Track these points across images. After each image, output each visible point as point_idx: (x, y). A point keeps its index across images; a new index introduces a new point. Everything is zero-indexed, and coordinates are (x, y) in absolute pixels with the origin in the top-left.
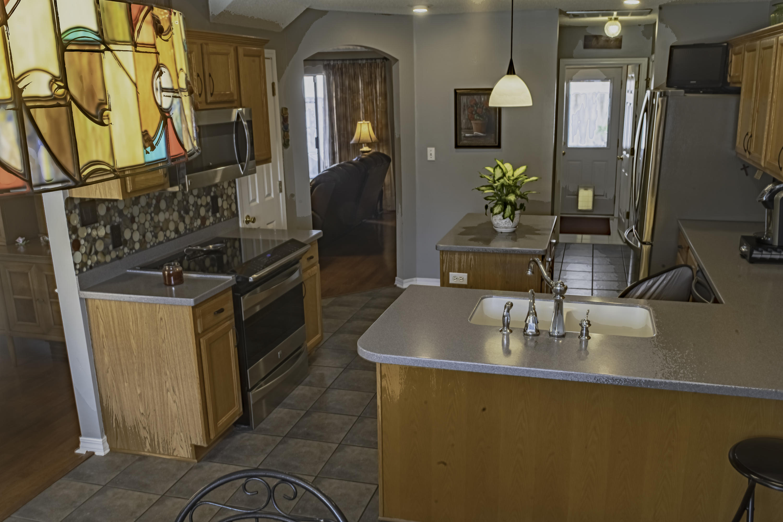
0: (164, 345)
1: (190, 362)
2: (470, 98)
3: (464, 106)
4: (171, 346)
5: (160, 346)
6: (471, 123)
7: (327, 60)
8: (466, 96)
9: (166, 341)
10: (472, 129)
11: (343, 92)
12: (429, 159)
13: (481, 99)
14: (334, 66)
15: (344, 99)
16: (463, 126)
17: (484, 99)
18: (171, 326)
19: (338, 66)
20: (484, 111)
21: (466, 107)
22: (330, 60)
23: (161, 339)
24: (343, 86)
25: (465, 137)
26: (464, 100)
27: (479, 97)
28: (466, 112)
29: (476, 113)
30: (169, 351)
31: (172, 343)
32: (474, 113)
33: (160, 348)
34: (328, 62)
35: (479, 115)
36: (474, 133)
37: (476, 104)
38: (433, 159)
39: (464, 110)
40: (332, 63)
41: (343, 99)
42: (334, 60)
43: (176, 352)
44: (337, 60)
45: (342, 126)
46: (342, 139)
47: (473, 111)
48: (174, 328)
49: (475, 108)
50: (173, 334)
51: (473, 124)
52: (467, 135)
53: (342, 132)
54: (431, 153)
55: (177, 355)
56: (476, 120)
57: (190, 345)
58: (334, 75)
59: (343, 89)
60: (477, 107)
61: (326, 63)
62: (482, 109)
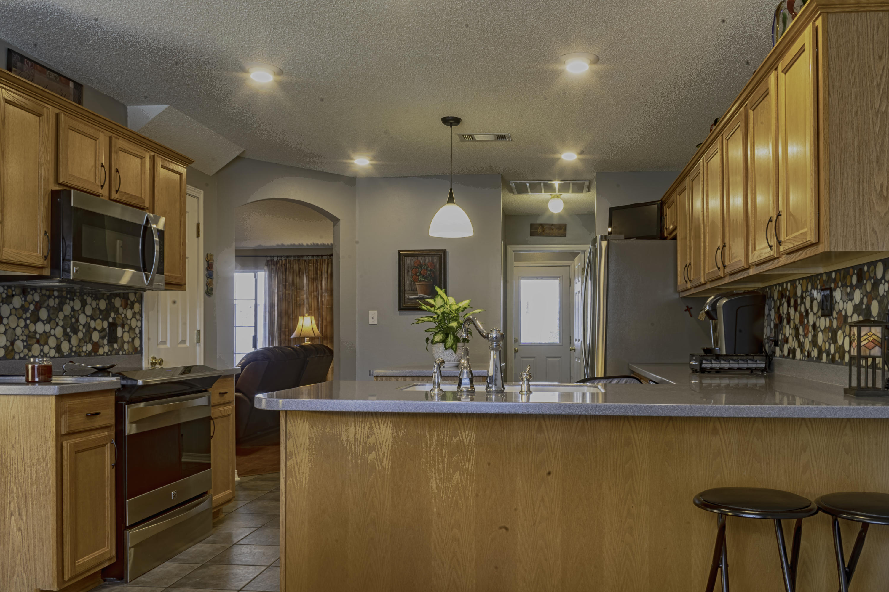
0: (13, 452)
1: (45, 473)
2: (414, 259)
3: (408, 267)
4: (22, 452)
5: (8, 454)
6: (415, 285)
7: (270, 256)
8: (410, 258)
9: (17, 445)
10: (417, 291)
11: (286, 288)
12: (371, 322)
13: (425, 260)
14: (277, 262)
15: (287, 295)
16: (407, 287)
17: (429, 259)
18: (26, 425)
19: (282, 262)
20: (428, 272)
21: (410, 269)
22: (274, 256)
23: (11, 444)
24: (286, 282)
25: (409, 299)
26: (408, 261)
27: (423, 258)
28: (410, 273)
29: (421, 274)
30: (19, 460)
31: (25, 448)
32: (418, 274)
33: (7, 457)
34: (271, 258)
35: (423, 277)
36: (419, 295)
37: (421, 265)
38: (376, 322)
39: (408, 271)
40: (275, 259)
41: (285, 295)
42: (278, 256)
43: (29, 461)
44: (281, 256)
45: (283, 323)
46: (283, 337)
47: (417, 272)
48: (30, 428)
49: (420, 269)
50: (27, 436)
51: (417, 286)
52: (411, 297)
53: (283, 329)
54: (373, 317)
55: (29, 465)
56: (420, 281)
57: (47, 450)
58: (277, 272)
59: (286, 285)
60: (421, 269)
61: (269, 258)
62: (427, 270)
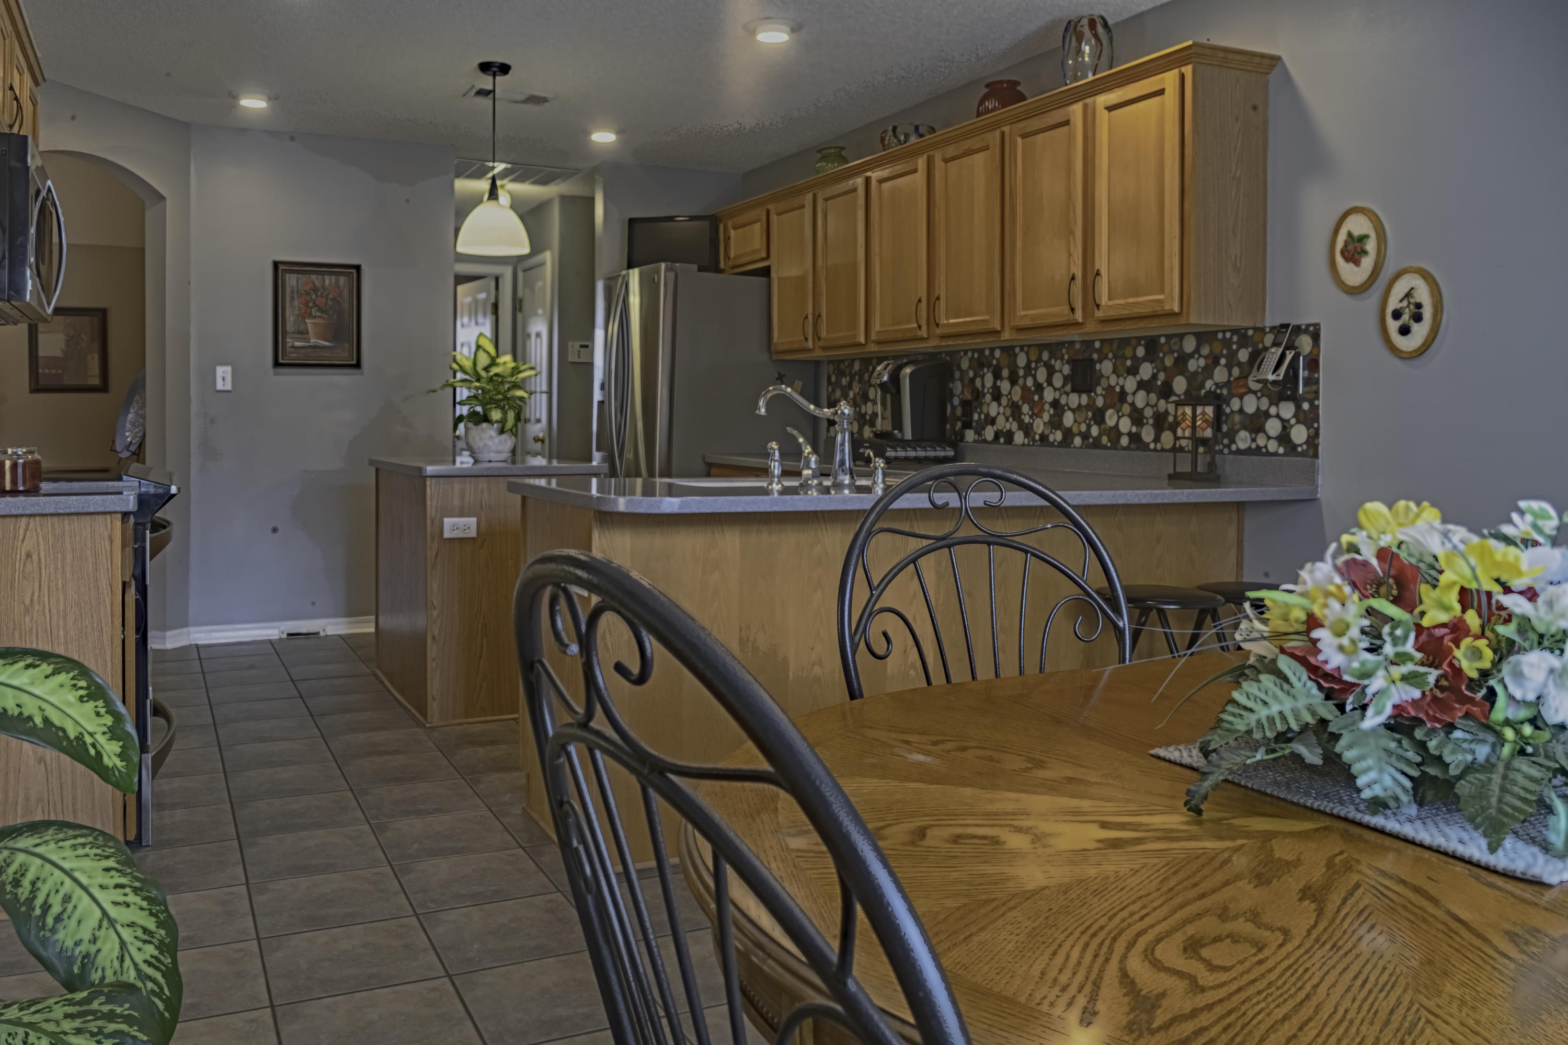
0: (28, 619)
1: (98, 652)
2: (303, 278)
3: (292, 292)
4: (48, 619)
5: (14, 624)
6: (305, 323)
8: (295, 275)
9: (37, 607)
10: (308, 333)
12: (220, 386)
13: (324, 281)
16: (290, 327)
17: (330, 280)
18: (56, 569)
20: (329, 302)
21: (295, 295)
23: (22, 606)
25: (293, 347)
26: (291, 280)
27: (320, 277)
28: (296, 303)
29: (315, 305)
30: (40, 634)
31: (54, 611)
32: (311, 305)
33: (14, 629)
35: (320, 310)
36: (312, 341)
37: (315, 290)
38: (229, 387)
39: (292, 299)
43: (61, 633)
47: (309, 302)
48: (64, 572)
49: (314, 297)
50: (57, 589)
51: (309, 325)
52: (297, 344)
54: (224, 377)
55: (62, 640)
56: (315, 317)
57: (102, 610)
60: (317, 296)
62: (327, 299)
